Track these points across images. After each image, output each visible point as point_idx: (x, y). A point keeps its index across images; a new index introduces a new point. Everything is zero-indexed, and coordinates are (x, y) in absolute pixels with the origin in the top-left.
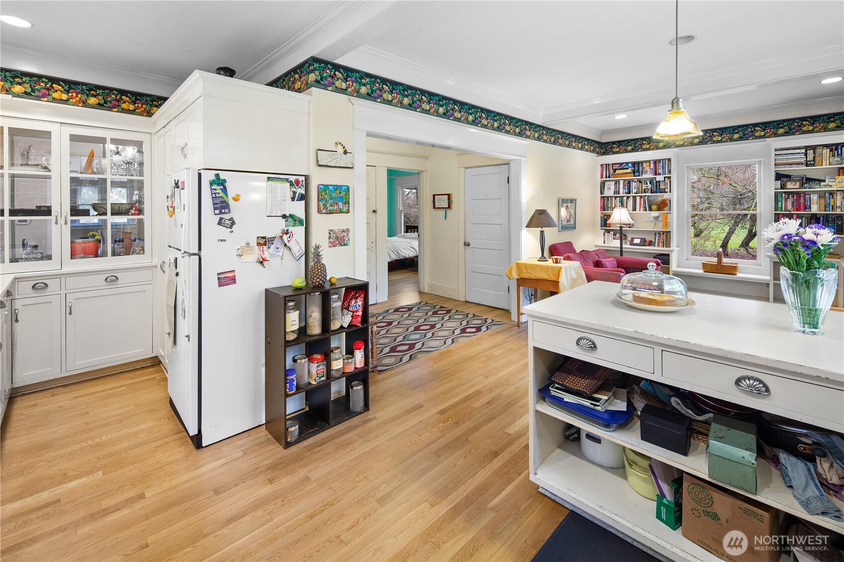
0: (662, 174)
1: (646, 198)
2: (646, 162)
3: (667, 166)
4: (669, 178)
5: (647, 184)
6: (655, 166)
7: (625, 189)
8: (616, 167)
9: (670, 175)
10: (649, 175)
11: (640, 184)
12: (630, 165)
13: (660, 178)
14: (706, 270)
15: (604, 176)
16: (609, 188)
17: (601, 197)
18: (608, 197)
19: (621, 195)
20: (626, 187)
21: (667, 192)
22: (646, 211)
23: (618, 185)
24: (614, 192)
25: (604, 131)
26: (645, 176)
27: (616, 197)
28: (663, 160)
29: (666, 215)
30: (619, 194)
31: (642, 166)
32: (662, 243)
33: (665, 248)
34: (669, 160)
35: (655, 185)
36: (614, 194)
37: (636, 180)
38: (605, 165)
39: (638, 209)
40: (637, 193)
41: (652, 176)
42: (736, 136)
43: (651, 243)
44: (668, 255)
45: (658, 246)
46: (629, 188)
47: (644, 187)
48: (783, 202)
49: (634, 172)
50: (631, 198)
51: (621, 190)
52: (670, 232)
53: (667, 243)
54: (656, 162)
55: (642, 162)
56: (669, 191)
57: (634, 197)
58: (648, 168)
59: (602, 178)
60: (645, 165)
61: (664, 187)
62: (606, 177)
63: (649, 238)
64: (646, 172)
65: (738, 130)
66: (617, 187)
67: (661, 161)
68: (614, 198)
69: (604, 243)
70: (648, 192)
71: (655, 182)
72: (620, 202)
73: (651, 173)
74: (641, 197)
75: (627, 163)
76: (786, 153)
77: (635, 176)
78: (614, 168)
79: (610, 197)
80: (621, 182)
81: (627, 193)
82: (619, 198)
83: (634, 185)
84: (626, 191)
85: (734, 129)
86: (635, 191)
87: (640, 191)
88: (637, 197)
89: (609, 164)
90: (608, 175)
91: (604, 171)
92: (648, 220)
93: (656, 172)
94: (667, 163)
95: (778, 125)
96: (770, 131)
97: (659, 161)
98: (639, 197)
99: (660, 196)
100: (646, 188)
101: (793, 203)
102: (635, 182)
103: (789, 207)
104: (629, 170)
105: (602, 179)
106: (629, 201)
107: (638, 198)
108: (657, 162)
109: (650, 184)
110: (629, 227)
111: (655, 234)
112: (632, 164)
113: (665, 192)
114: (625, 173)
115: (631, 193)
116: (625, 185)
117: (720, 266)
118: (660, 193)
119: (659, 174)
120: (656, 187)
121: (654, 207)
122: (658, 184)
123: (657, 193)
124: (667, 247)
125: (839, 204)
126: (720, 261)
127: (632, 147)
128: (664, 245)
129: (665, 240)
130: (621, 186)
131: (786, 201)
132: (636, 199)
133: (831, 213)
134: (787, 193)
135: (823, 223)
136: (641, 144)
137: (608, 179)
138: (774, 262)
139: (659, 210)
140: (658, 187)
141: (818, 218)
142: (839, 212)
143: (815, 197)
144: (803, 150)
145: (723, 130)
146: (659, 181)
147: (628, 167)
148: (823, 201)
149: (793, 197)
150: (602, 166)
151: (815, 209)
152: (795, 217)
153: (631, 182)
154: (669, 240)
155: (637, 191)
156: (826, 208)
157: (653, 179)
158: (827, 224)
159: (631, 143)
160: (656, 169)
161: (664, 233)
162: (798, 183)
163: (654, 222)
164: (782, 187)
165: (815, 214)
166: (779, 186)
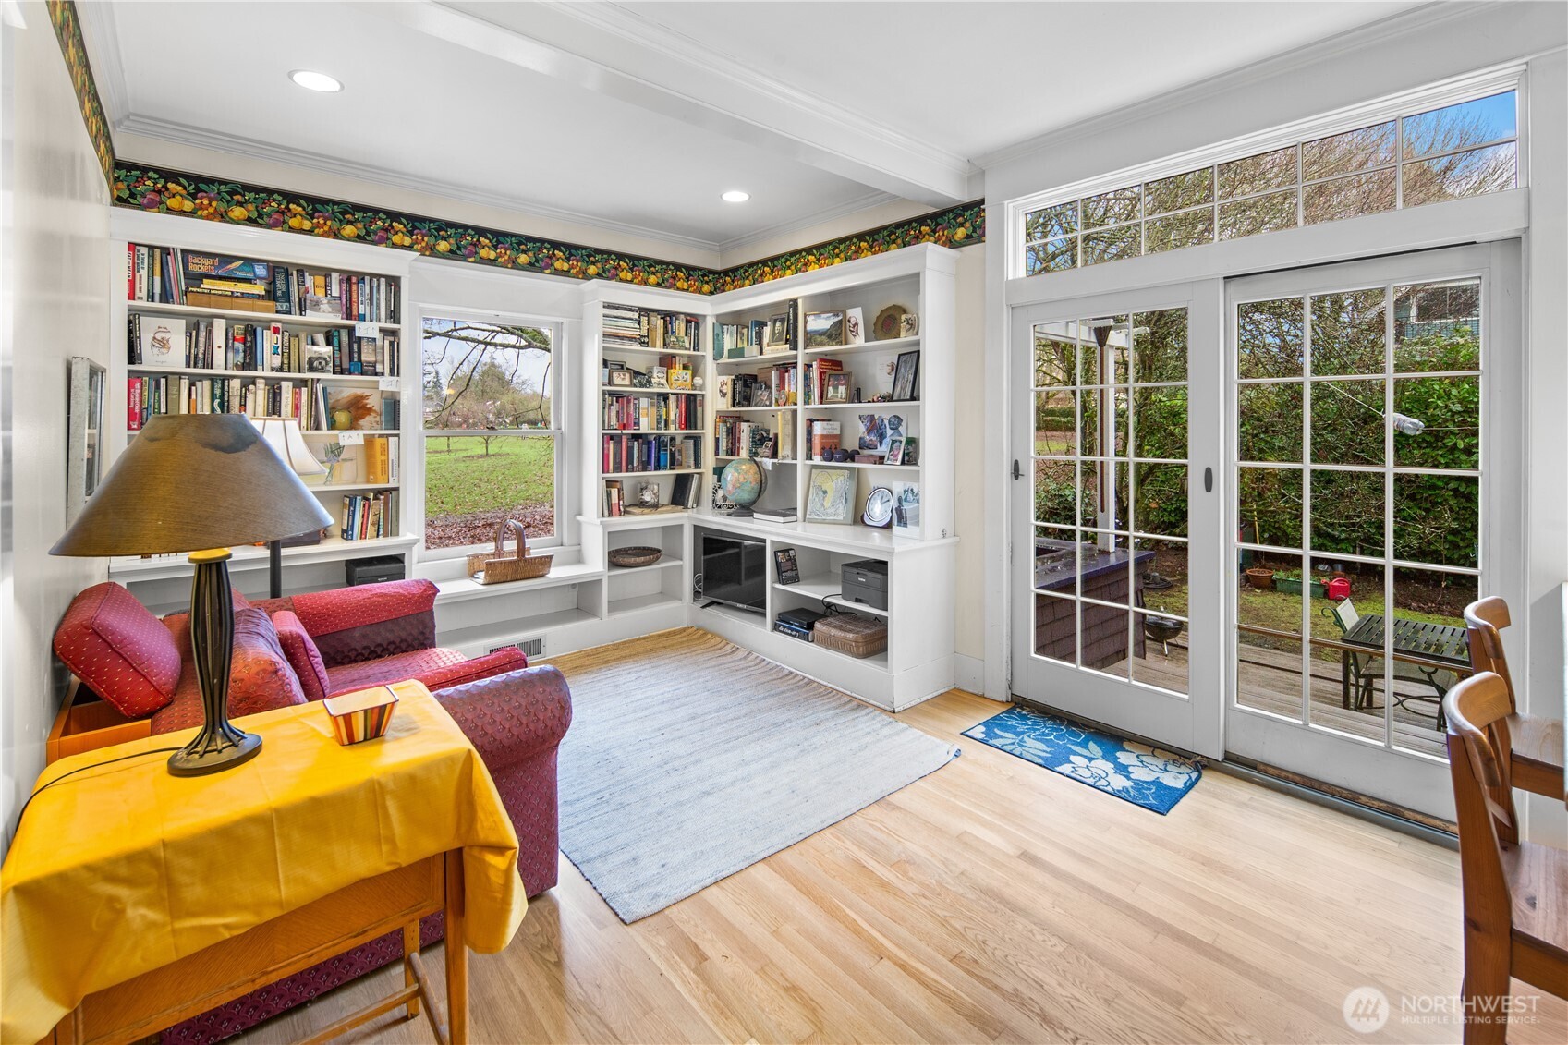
0: (368, 317)
1: (320, 387)
2: (315, 270)
3: (382, 297)
4: (394, 333)
5: (317, 342)
6: (349, 291)
7: (237, 351)
8: (198, 266)
9: (395, 326)
10: (327, 315)
11: (294, 342)
12: (261, 271)
13: (365, 329)
15: (142, 291)
16: (163, 344)
17: (130, 372)
18: (157, 376)
19: (218, 370)
20: (239, 345)
21: (383, 374)
22: (318, 427)
23: (203, 334)
24: (188, 357)
26: (311, 317)
27: (194, 378)
28: (372, 276)
29: (384, 440)
30: (208, 366)
31: (301, 281)
32: (373, 524)
33: (382, 541)
34: (393, 280)
35: (345, 349)
36: (188, 365)
37: (279, 325)
38: (145, 250)
40: (281, 369)
41: (338, 320)
42: (523, 258)
44: (396, 558)
45: (363, 535)
46: (250, 349)
47: (309, 350)
48: (607, 410)
49: (271, 295)
50: (261, 384)
51: (219, 356)
52: (397, 489)
53: (388, 525)
54: (348, 278)
55: (301, 270)
56: (387, 371)
57: (273, 383)
58: (320, 293)
59: (132, 296)
60: (309, 281)
61: (373, 359)
62: (151, 297)
64: (316, 305)
65: (526, 245)
66: (201, 339)
67: (367, 279)
68: (185, 383)
70: (323, 370)
71: (345, 338)
72: (214, 397)
73: (334, 311)
74: (298, 384)
75: (250, 262)
76: (616, 315)
77: (277, 312)
78: (193, 268)
79: (166, 375)
80: (219, 328)
81: (244, 367)
82: (207, 383)
83: (268, 341)
84: (240, 358)
86: (273, 360)
87: (294, 363)
88: (284, 384)
89: (166, 251)
90: (157, 290)
91: (144, 272)
93: (349, 309)
94: (383, 287)
95: (588, 256)
96: (578, 265)
97: (361, 276)
98: (290, 384)
99: (351, 385)
100: (313, 355)
102: (276, 331)
104: (259, 289)
105: (131, 302)
106: (250, 397)
107: (287, 387)
108: (355, 280)
109: (330, 343)
111: (352, 499)
112: (268, 269)
113: (376, 374)
114: (244, 296)
115: (260, 368)
116: (234, 339)
117: (522, 564)
118: (362, 374)
119: (361, 318)
120: (350, 356)
121: (341, 417)
122: (355, 346)
123: (350, 374)
124: (385, 535)
125: (672, 417)
126: (522, 550)
127: (248, 210)
128: (381, 532)
129: (382, 514)
130: (219, 338)
131: (609, 409)
132: (280, 388)
133: (663, 431)
134: (611, 394)
135: (655, 451)
136: (282, 213)
137: (157, 305)
138: (609, 533)
139: (353, 425)
140: (356, 355)
141: (650, 442)
142: (672, 430)
143: (644, 403)
144: (637, 314)
145: (499, 237)
146: (360, 338)
147: (250, 276)
148: (655, 410)
149: (617, 401)
150: (132, 246)
151: (646, 426)
152: (624, 440)
153: (259, 330)
154: (394, 514)
155: (282, 363)
156: (658, 423)
157: (339, 328)
158: (659, 452)
159: (244, 196)
160: (350, 300)
161: (378, 492)
162: (628, 375)
163: (329, 465)
164: (610, 383)
165: (646, 435)
166: (606, 380)
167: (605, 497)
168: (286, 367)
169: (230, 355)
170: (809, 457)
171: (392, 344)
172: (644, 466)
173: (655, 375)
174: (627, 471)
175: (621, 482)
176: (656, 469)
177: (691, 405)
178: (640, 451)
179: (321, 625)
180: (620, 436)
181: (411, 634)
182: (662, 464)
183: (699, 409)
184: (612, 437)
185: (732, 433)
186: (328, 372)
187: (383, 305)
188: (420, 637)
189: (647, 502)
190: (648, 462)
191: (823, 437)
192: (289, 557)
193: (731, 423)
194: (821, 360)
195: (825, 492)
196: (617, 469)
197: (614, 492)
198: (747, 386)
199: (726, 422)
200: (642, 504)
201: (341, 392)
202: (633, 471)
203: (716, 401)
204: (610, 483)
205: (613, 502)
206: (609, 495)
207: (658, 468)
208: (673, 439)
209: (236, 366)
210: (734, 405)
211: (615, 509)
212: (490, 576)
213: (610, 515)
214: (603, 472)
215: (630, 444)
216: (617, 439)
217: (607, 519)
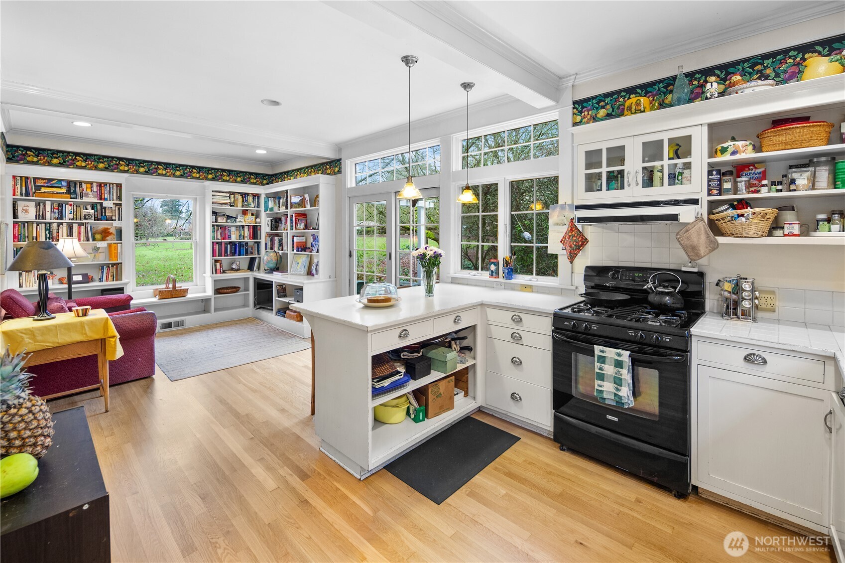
0: (108, 199)
1: (89, 226)
2: (86, 183)
3: (115, 191)
4: (121, 205)
5: (88, 209)
6: (101, 190)
7: (55, 213)
8: (40, 183)
10: (92, 199)
11: (78, 209)
12: (64, 183)
13: (106, 204)
15: (18, 193)
16: (26, 211)
17: (14, 222)
18: (24, 223)
19: (48, 220)
20: (56, 211)
21: (115, 220)
22: (88, 241)
23: (42, 208)
24: (36, 216)
26: (85, 199)
27: (39, 222)
28: (110, 184)
29: (116, 245)
30: (44, 219)
31: (81, 187)
32: (111, 276)
33: (115, 282)
34: (119, 185)
35: (99, 211)
36: (36, 219)
37: (72, 203)
38: (20, 178)
40: (73, 219)
41: (96, 200)
42: (178, 173)
44: (121, 289)
45: (107, 280)
46: (61, 212)
47: (84, 212)
48: (215, 232)
49: (69, 192)
50: (65, 225)
51: (48, 215)
52: (121, 263)
53: (118, 276)
54: (100, 185)
55: (81, 183)
56: (117, 219)
57: (70, 225)
58: (89, 191)
59: (14, 195)
60: (84, 186)
61: (111, 215)
62: (21, 195)
64: (87, 195)
65: (179, 168)
67: (108, 185)
68: (35, 225)
69: (21, 286)
70: (90, 219)
71: (99, 207)
73: (94, 197)
74: (80, 225)
75: (60, 181)
76: (218, 195)
77: (71, 198)
78: (37, 183)
79: (28, 222)
80: (48, 205)
81: (58, 219)
82: (43, 225)
83: (67, 209)
84: (56, 215)
86: (70, 216)
87: (78, 217)
88: (74, 224)
89: (27, 178)
90: (24, 192)
91: (19, 186)
93: (101, 197)
94: (115, 187)
95: (207, 171)
96: (203, 175)
97: (105, 184)
98: (77, 224)
99: (102, 224)
100: (86, 214)
101: (221, 233)
102: (71, 205)
103: (219, 237)
104: (64, 190)
105: (14, 197)
106: (61, 230)
107: (75, 227)
108: (102, 185)
109: (93, 209)
112: (67, 183)
113: (112, 220)
114: (58, 193)
115: (64, 219)
116: (54, 208)
117: (175, 292)
118: (107, 221)
119: (106, 199)
120: (101, 213)
121: (98, 236)
122: (103, 210)
123: (102, 220)
124: (116, 280)
125: (246, 234)
126: (174, 287)
127: (59, 160)
128: (115, 279)
129: (115, 272)
130: (48, 209)
131: (217, 232)
132: (73, 226)
133: (242, 240)
134: (218, 226)
135: (237, 248)
136: (73, 160)
137: (24, 197)
138: (214, 280)
139: (103, 239)
140: (104, 213)
141: (235, 245)
142: (246, 240)
143: (233, 229)
144: (228, 194)
145: (167, 165)
146: (105, 207)
147: (61, 186)
148: (238, 232)
149: (221, 229)
150: (15, 177)
151: (234, 238)
152: (223, 244)
153: (64, 205)
154: (120, 272)
155: (73, 217)
156: (240, 237)
157: (96, 203)
158: (240, 248)
159: (57, 155)
160: (101, 193)
161: (113, 265)
162: (225, 218)
163: (93, 254)
164: (216, 221)
165: (234, 242)
166: (214, 221)
167: (214, 266)
168: (75, 218)
169: (53, 215)
170: (293, 250)
171: (119, 209)
172: (233, 254)
173: (239, 218)
174: (225, 256)
175: (221, 261)
176: (238, 256)
177: (255, 231)
178: (231, 248)
180: (222, 242)
182: (242, 253)
183: (259, 232)
184: (217, 243)
185: (272, 241)
186: (92, 220)
187: (115, 194)
189: (234, 269)
190: (235, 253)
191: (297, 242)
192: (75, 288)
193: (271, 237)
194: (296, 214)
195: (298, 263)
196: (220, 255)
197: (218, 265)
198: (276, 222)
199: (270, 236)
200: (232, 269)
201: (99, 227)
202: (227, 256)
203: (265, 228)
204: (216, 261)
205: (217, 268)
206: (216, 265)
207: (240, 255)
208: (247, 243)
209: (55, 219)
210: (271, 230)
211: (218, 271)
212: (161, 296)
213: (216, 273)
214: (213, 256)
215: (226, 246)
216: (220, 244)
217: (214, 275)
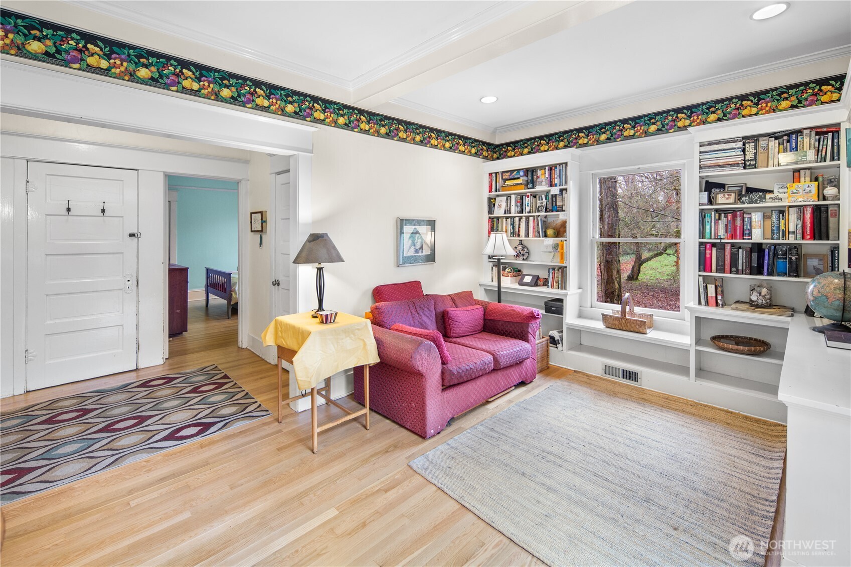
0: (558, 185)
1: (540, 218)
2: (540, 168)
3: (563, 173)
4: (565, 190)
5: (542, 200)
6: (551, 174)
7: (518, 206)
8: (506, 176)
9: (567, 187)
10: (543, 187)
11: (534, 199)
12: (522, 173)
13: (556, 190)
14: (608, 325)
15: (493, 190)
16: (500, 206)
17: (490, 218)
18: (498, 218)
19: (513, 214)
20: (519, 204)
22: (540, 237)
23: (509, 201)
24: (505, 210)
25: (496, 129)
26: (539, 188)
27: (507, 218)
28: (560, 164)
29: (563, 243)
30: (510, 213)
31: (536, 174)
32: (556, 282)
33: (559, 291)
34: (566, 164)
35: (551, 201)
36: (505, 213)
37: (529, 194)
38: (494, 175)
39: (531, 234)
40: (530, 212)
41: (547, 188)
42: (653, 128)
43: (545, 283)
44: (561, 301)
45: (552, 287)
46: (522, 205)
47: (538, 203)
48: (713, 224)
49: (527, 182)
50: (524, 219)
51: (513, 209)
52: (566, 267)
53: (563, 285)
54: (551, 168)
55: (536, 169)
56: (566, 209)
57: (527, 218)
58: (543, 176)
59: (490, 191)
60: (540, 173)
61: (561, 204)
62: (496, 191)
63: (543, 274)
64: (541, 183)
65: (655, 119)
66: (509, 203)
67: (558, 166)
68: (505, 219)
69: (492, 281)
70: (542, 211)
71: (550, 196)
72: (511, 225)
73: (546, 184)
74: (535, 217)
75: (519, 170)
76: (716, 149)
77: (529, 189)
78: (504, 178)
79: (500, 217)
80: (513, 197)
81: (520, 212)
82: (510, 219)
83: (527, 200)
84: (519, 209)
85: (650, 118)
86: (528, 209)
87: (534, 209)
89: (498, 173)
90: (497, 187)
91: (493, 182)
92: (545, 250)
93: (551, 182)
94: (563, 168)
95: (708, 109)
96: (698, 118)
97: (555, 166)
98: (532, 217)
100: (540, 205)
101: (726, 225)
102: (528, 197)
103: (721, 232)
104: (522, 181)
105: (490, 193)
106: (521, 224)
107: (531, 219)
108: (553, 168)
109: (546, 199)
110: (523, 260)
111: (549, 269)
112: (524, 172)
113: (563, 211)
114: (517, 184)
115: (524, 212)
116: (517, 202)
117: (626, 321)
118: (557, 212)
119: (556, 185)
120: (552, 203)
121: (550, 232)
122: (554, 199)
123: (552, 212)
124: (562, 289)
125: (792, 228)
127: (529, 149)
128: (560, 287)
129: (560, 278)
130: (513, 203)
131: (716, 222)
132: (529, 220)
133: (781, 241)
135: (767, 259)
136: (538, 145)
137: (498, 193)
139: (558, 235)
140: (554, 203)
141: (762, 251)
142: (792, 240)
143: (757, 216)
144: (741, 143)
145: (635, 121)
147: (519, 176)
148: (769, 222)
149: (721, 216)
150: (490, 174)
151: (757, 236)
152: (728, 248)
153: (524, 197)
154: (565, 279)
155: (530, 210)
156: (774, 233)
157: (548, 192)
158: (775, 259)
159: (528, 143)
160: (551, 178)
161: (559, 268)
163: (553, 253)
164: (710, 202)
165: (758, 244)
166: (706, 201)
167: (702, 290)
169: (516, 208)
172: (754, 270)
173: (775, 190)
174: (730, 273)
175: (723, 281)
176: (770, 275)
177: (821, 216)
178: (749, 257)
179: (491, 315)
180: (724, 245)
181: (518, 331)
183: (832, 220)
184: (713, 245)
187: (564, 177)
188: (521, 334)
189: (753, 301)
190: (760, 267)
196: (721, 269)
197: (712, 288)
202: (737, 273)
204: (709, 280)
205: (709, 295)
206: (706, 289)
207: (773, 273)
208: (796, 248)
209: (518, 212)
211: (711, 301)
213: (707, 303)
214: (702, 270)
215: (735, 251)
216: (721, 247)
217: (703, 308)
